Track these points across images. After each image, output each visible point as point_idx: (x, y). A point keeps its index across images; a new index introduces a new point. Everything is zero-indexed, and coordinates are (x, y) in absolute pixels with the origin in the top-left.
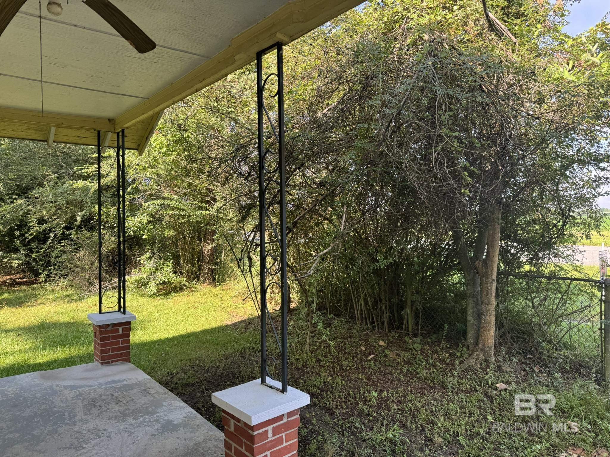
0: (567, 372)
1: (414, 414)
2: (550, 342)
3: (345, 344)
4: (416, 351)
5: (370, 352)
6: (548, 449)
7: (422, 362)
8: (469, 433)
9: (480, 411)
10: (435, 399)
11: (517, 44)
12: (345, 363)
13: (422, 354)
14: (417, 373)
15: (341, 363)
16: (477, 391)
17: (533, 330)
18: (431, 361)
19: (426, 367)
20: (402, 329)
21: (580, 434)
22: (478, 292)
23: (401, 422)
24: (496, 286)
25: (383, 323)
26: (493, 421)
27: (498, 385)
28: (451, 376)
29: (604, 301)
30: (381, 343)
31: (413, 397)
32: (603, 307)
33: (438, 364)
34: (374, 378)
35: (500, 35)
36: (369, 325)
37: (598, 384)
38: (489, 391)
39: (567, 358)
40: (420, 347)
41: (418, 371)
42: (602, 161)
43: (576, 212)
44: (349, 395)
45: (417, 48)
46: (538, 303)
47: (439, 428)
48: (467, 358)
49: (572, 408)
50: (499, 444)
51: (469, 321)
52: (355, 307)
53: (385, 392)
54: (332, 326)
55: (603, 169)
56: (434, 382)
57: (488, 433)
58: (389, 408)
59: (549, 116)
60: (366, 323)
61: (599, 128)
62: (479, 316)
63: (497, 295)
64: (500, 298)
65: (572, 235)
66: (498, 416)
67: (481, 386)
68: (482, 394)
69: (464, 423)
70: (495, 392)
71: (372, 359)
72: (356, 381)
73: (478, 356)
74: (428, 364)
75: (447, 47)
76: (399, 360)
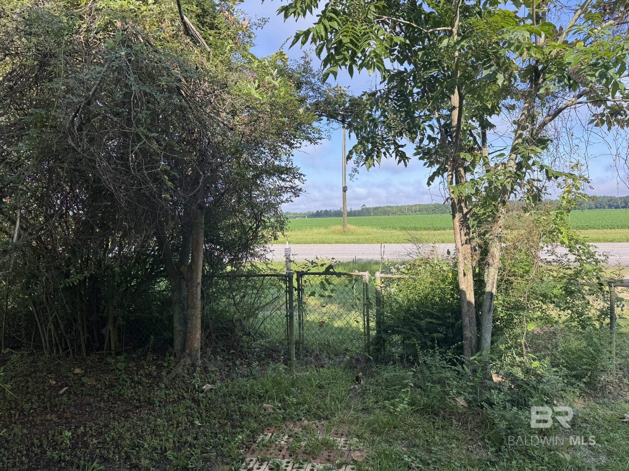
0: (263, 360)
1: (117, 442)
2: (249, 334)
3: (28, 382)
4: (120, 371)
5: (62, 384)
6: (248, 436)
7: (127, 382)
8: (177, 445)
9: (187, 418)
10: (141, 419)
11: (211, 53)
12: (27, 406)
13: (126, 373)
14: (120, 395)
15: (22, 407)
16: (184, 398)
17: (235, 326)
18: (136, 379)
19: (131, 386)
20: (103, 349)
21: (273, 413)
22: (184, 297)
23: (102, 457)
24: (202, 289)
25: (79, 347)
26: (200, 424)
27: (204, 387)
28: (158, 389)
29: (288, 291)
30: (77, 371)
31: (116, 423)
32: (288, 296)
33: (144, 379)
34: (68, 415)
35: (195, 41)
36: (61, 352)
37: (286, 364)
38: (196, 396)
39: (263, 346)
40: (124, 365)
41: (122, 392)
42: (282, 173)
43: (266, 217)
44: (33, 444)
45: (109, 34)
46: (238, 300)
47: (146, 450)
48: (174, 367)
49: (267, 392)
50: (206, 446)
51: (176, 328)
52: (42, 335)
53: (82, 428)
54: (8, 363)
55: (284, 180)
56: (140, 400)
57: (196, 438)
58: (86, 445)
59: (241, 128)
60: (58, 351)
61: (280, 144)
62: (185, 321)
63: (202, 297)
64: (206, 300)
65: (263, 236)
66: (205, 417)
67: (188, 392)
68: (189, 400)
69: (171, 436)
70: (201, 395)
71: (64, 393)
72: (43, 424)
73: (185, 362)
74: (133, 382)
75: (142, 41)
76: (99, 386)
